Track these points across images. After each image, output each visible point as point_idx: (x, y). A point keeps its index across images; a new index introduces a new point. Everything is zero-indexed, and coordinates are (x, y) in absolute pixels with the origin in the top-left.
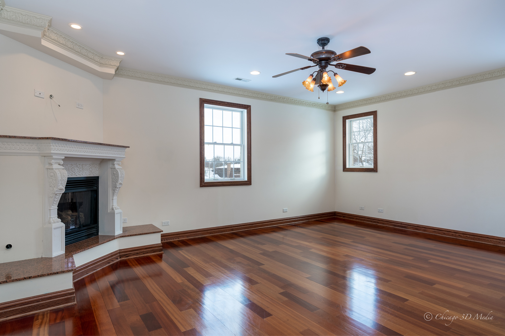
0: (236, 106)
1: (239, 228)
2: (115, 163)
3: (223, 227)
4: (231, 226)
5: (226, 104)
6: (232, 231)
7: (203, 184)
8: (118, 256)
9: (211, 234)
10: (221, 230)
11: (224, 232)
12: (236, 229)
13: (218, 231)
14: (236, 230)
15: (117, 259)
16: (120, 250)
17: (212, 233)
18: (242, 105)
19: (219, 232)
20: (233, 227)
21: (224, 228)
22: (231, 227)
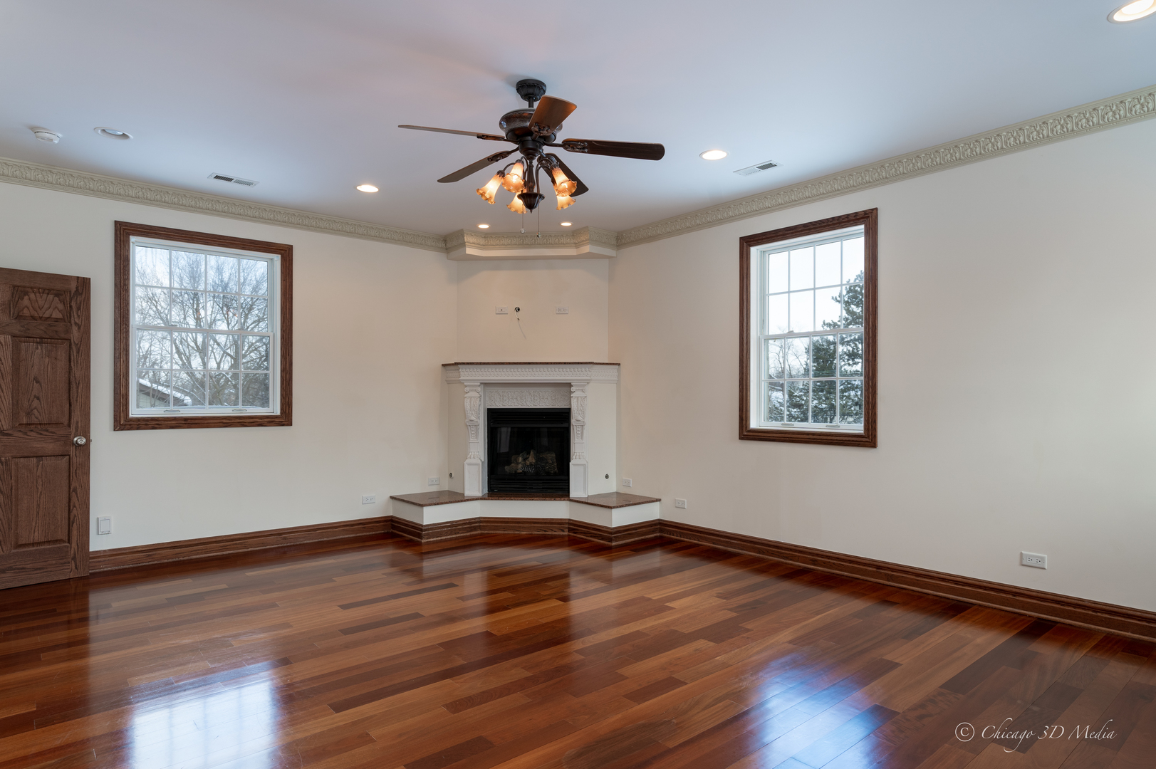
0: (829, 225)
1: (834, 563)
2: (573, 389)
3: (789, 547)
4: (810, 551)
5: (801, 231)
6: (814, 565)
7: (746, 433)
8: (566, 528)
9: (759, 553)
10: (783, 553)
11: (791, 560)
12: (824, 562)
13: (778, 552)
14: (824, 567)
15: (563, 531)
16: (569, 520)
17: (763, 553)
18: (848, 215)
19: (778, 557)
20: (818, 555)
21: (791, 550)
22: (810, 554)
